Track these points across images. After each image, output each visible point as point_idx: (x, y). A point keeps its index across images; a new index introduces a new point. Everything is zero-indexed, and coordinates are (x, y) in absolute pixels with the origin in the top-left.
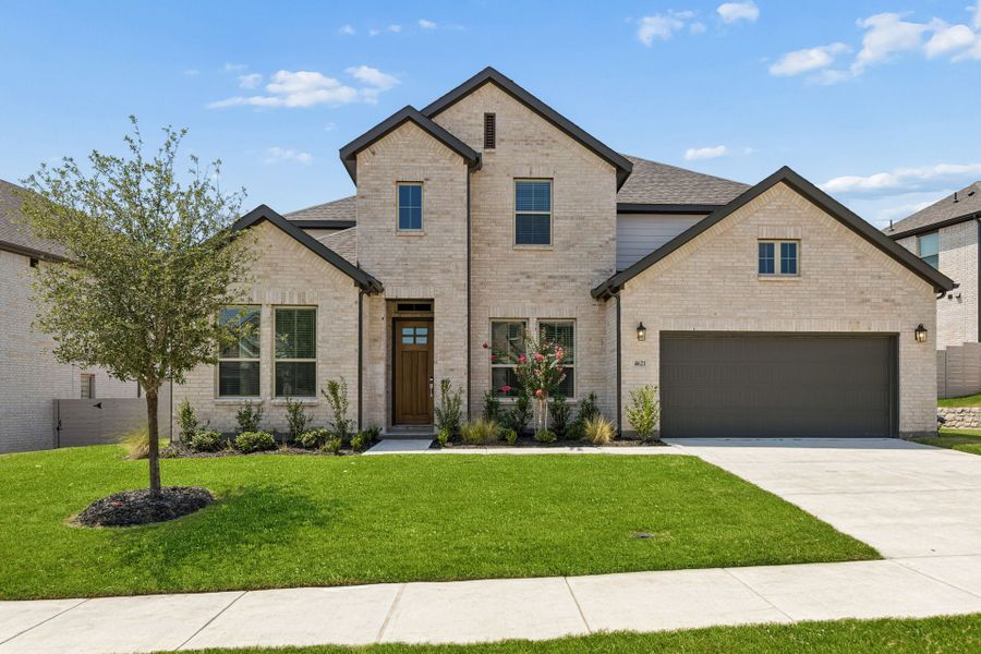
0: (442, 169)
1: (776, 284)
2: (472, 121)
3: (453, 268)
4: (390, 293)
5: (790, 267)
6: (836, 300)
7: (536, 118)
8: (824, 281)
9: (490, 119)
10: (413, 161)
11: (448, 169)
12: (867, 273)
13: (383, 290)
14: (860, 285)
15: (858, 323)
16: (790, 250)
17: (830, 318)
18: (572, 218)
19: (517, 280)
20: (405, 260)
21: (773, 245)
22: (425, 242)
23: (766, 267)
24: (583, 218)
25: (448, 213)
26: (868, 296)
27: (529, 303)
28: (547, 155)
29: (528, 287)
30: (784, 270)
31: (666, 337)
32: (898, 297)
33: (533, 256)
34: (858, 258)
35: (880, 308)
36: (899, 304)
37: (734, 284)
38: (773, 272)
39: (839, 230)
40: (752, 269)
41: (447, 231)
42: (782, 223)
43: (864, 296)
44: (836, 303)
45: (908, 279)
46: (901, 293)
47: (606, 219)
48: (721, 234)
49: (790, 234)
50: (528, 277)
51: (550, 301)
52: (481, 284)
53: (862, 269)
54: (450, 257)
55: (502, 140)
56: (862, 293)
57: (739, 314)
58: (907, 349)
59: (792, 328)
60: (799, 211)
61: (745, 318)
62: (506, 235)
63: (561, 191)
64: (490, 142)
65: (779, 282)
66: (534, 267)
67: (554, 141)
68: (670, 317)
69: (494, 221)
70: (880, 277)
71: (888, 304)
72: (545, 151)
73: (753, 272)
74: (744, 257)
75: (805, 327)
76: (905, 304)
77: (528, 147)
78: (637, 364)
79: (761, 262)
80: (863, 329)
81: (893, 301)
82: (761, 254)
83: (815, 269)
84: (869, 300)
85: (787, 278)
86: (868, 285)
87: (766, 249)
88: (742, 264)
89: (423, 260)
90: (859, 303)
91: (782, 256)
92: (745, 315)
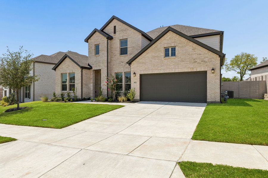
0: (102, 41)
1: (169, 59)
2: (111, 29)
3: (104, 62)
4: (93, 69)
5: (174, 54)
6: (186, 62)
7: (124, 25)
8: (182, 57)
9: (115, 27)
10: (97, 40)
11: (104, 40)
12: (196, 54)
13: (92, 68)
14: (194, 57)
15: (193, 69)
16: (174, 49)
17: (184, 68)
18: (132, 47)
19: (120, 64)
20: (96, 61)
21: (169, 49)
22: (99, 57)
23: (167, 55)
24: (134, 47)
25: (103, 50)
26: (196, 61)
27: (122, 69)
28: (126, 33)
29: (122, 65)
30: (172, 55)
31: (141, 76)
32: (206, 60)
33: (123, 57)
34: (193, 49)
35: (200, 64)
36: (207, 62)
37: (158, 60)
38: (169, 56)
39: (187, 42)
40: (162, 56)
41: (103, 54)
42: (171, 42)
43: (195, 61)
44: (186, 63)
45: (210, 54)
46: (208, 58)
47: (139, 46)
48: (154, 48)
49: (173, 45)
50: (122, 62)
51: (127, 68)
52: (113, 65)
53: (194, 53)
54: (104, 60)
55: (117, 31)
56: (194, 59)
57: (159, 69)
58: (209, 75)
59: (173, 71)
60: (175, 38)
61: (161, 69)
62: (118, 53)
63: (129, 41)
64: (115, 32)
65: (171, 59)
66: (124, 60)
67: (128, 29)
68: (142, 70)
69: (116, 50)
70: (200, 54)
71: (203, 62)
72: (126, 32)
73: (162, 57)
74: (160, 53)
75: (177, 71)
76: (209, 62)
77: (122, 32)
78: (135, 82)
79: (166, 54)
80: (195, 70)
81: (205, 61)
82: (166, 52)
83: (180, 54)
84: (196, 62)
85: (173, 57)
86: (196, 57)
87: (167, 50)
88: (160, 55)
89: (99, 61)
90: (193, 63)
91: (171, 51)
92: (160, 69)
